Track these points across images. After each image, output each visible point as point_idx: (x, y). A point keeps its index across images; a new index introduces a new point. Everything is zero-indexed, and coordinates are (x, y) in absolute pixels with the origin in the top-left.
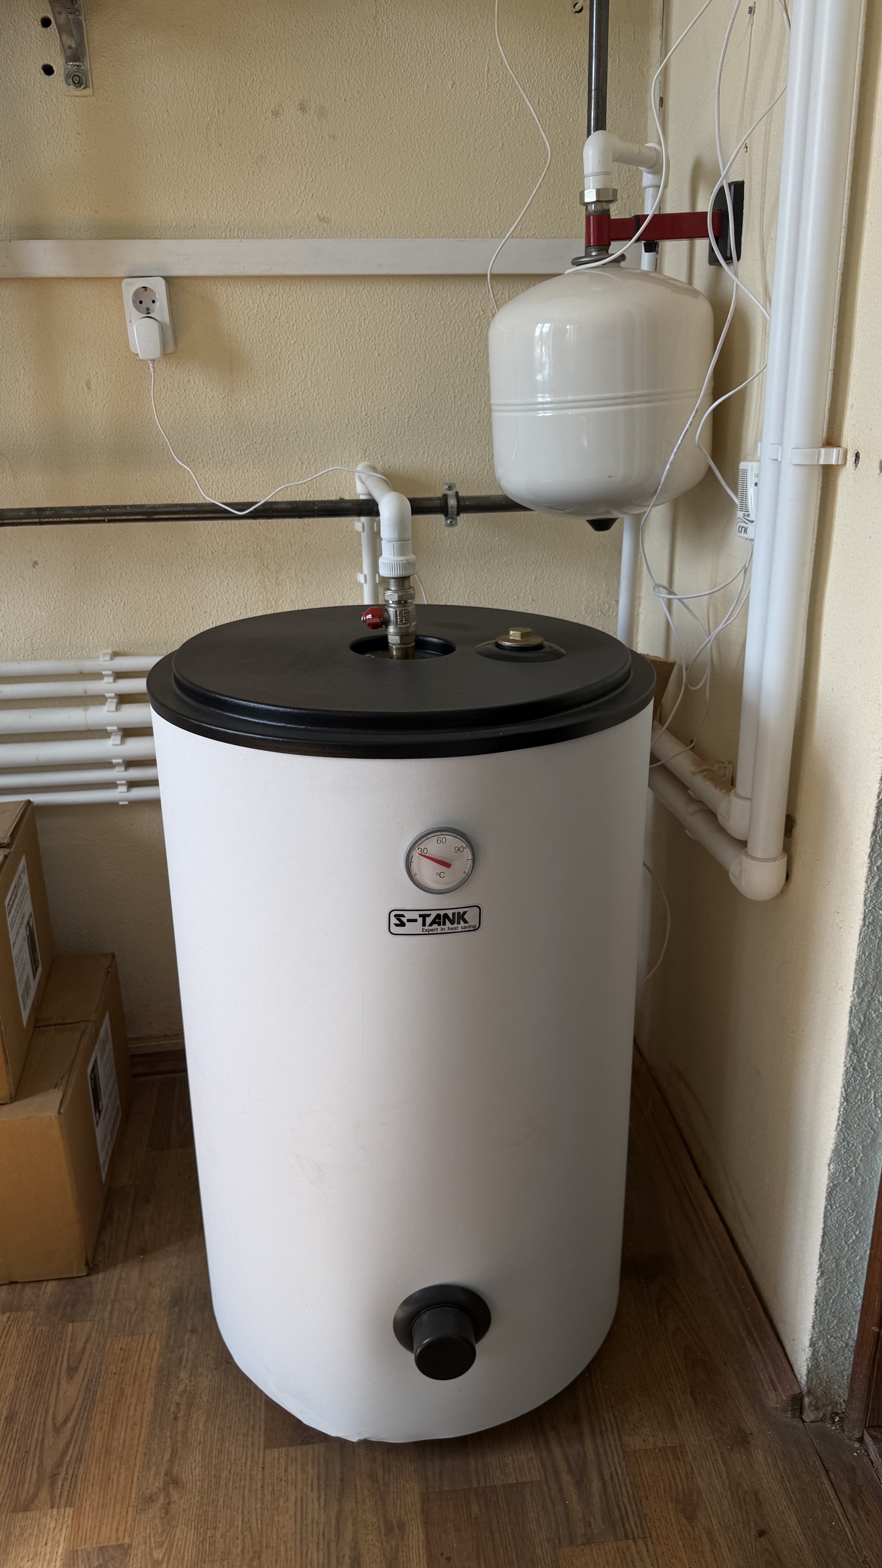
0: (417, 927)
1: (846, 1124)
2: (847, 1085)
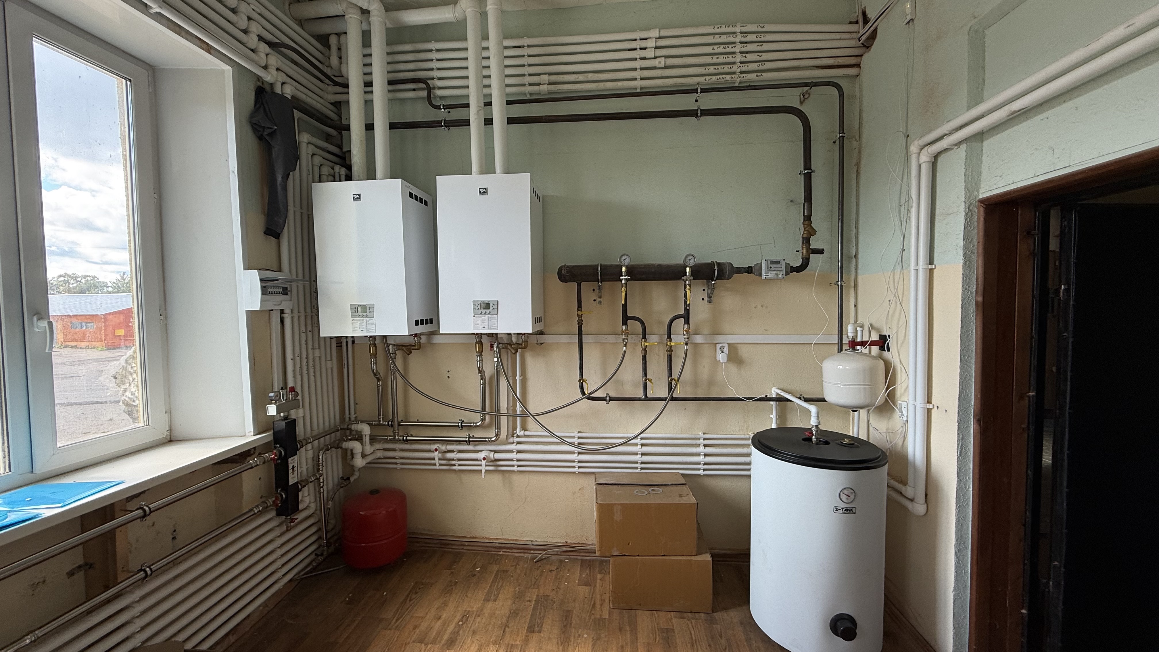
0: (841, 511)
1: (957, 580)
2: (956, 568)
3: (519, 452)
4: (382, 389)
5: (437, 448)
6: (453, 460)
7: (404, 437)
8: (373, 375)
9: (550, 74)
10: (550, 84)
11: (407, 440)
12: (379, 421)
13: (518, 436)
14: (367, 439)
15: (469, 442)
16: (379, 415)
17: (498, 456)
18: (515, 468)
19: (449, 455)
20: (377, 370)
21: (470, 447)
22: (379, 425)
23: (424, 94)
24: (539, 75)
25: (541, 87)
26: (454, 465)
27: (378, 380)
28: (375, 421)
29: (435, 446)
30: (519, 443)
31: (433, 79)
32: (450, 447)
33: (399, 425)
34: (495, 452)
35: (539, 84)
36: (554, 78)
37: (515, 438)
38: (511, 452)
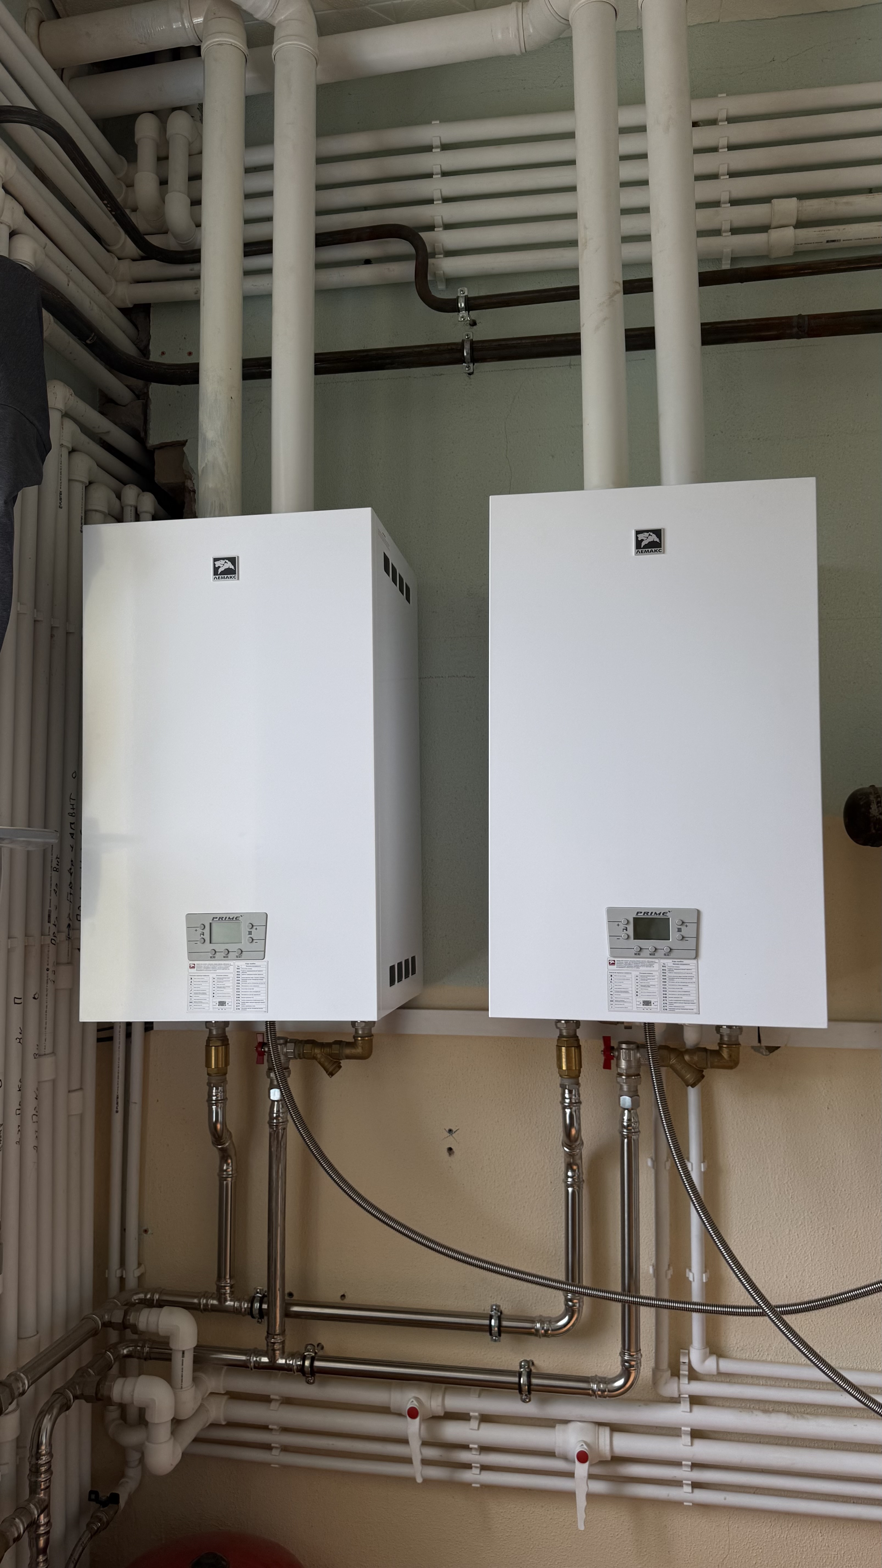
3: (697, 1434)
4: (235, 1185)
5: (415, 1404)
6: (465, 1447)
7: (304, 1359)
8: (209, 1138)
9: (802, 196)
10: (800, 224)
11: (314, 1372)
12: (221, 1298)
13: (693, 1376)
14: (184, 1365)
15: (526, 1392)
16: (220, 1277)
17: (625, 1444)
18: (685, 1493)
19: (453, 1431)
20: (224, 1124)
21: (530, 1409)
22: (220, 1309)
23: (406, 270)
24: (766, 200)
25: (775, 235)
26: (468, 1466)
27: (224, 1156)
28: (206, 1295)
29: (407, 1398)
30: (696, 1401)
31: (431, 228)
32: (456, 1402)
33: (287, 1314)
34: (615, 1428)
35: (764, 228)
36: (814, 207)
37: (684, 1381)
38: (671, 1431)
